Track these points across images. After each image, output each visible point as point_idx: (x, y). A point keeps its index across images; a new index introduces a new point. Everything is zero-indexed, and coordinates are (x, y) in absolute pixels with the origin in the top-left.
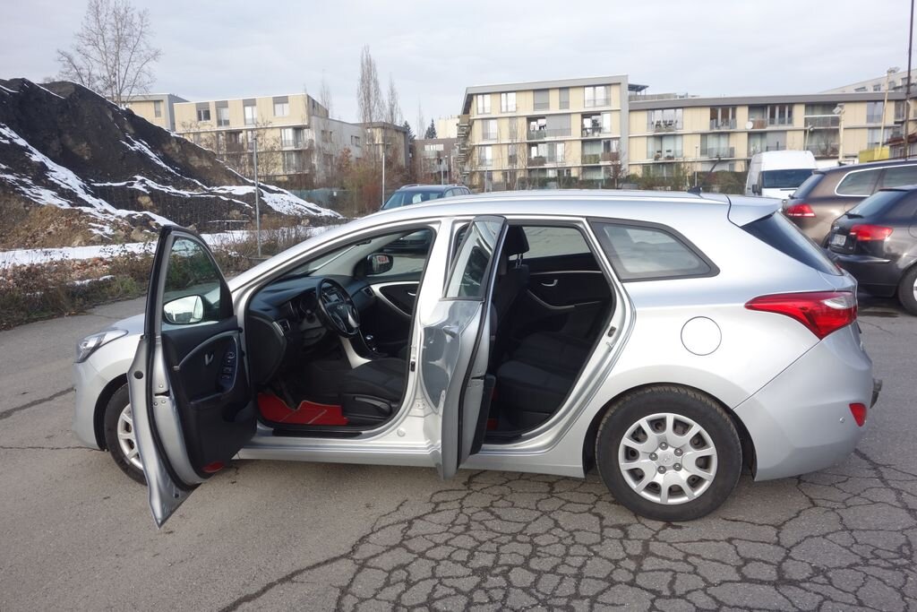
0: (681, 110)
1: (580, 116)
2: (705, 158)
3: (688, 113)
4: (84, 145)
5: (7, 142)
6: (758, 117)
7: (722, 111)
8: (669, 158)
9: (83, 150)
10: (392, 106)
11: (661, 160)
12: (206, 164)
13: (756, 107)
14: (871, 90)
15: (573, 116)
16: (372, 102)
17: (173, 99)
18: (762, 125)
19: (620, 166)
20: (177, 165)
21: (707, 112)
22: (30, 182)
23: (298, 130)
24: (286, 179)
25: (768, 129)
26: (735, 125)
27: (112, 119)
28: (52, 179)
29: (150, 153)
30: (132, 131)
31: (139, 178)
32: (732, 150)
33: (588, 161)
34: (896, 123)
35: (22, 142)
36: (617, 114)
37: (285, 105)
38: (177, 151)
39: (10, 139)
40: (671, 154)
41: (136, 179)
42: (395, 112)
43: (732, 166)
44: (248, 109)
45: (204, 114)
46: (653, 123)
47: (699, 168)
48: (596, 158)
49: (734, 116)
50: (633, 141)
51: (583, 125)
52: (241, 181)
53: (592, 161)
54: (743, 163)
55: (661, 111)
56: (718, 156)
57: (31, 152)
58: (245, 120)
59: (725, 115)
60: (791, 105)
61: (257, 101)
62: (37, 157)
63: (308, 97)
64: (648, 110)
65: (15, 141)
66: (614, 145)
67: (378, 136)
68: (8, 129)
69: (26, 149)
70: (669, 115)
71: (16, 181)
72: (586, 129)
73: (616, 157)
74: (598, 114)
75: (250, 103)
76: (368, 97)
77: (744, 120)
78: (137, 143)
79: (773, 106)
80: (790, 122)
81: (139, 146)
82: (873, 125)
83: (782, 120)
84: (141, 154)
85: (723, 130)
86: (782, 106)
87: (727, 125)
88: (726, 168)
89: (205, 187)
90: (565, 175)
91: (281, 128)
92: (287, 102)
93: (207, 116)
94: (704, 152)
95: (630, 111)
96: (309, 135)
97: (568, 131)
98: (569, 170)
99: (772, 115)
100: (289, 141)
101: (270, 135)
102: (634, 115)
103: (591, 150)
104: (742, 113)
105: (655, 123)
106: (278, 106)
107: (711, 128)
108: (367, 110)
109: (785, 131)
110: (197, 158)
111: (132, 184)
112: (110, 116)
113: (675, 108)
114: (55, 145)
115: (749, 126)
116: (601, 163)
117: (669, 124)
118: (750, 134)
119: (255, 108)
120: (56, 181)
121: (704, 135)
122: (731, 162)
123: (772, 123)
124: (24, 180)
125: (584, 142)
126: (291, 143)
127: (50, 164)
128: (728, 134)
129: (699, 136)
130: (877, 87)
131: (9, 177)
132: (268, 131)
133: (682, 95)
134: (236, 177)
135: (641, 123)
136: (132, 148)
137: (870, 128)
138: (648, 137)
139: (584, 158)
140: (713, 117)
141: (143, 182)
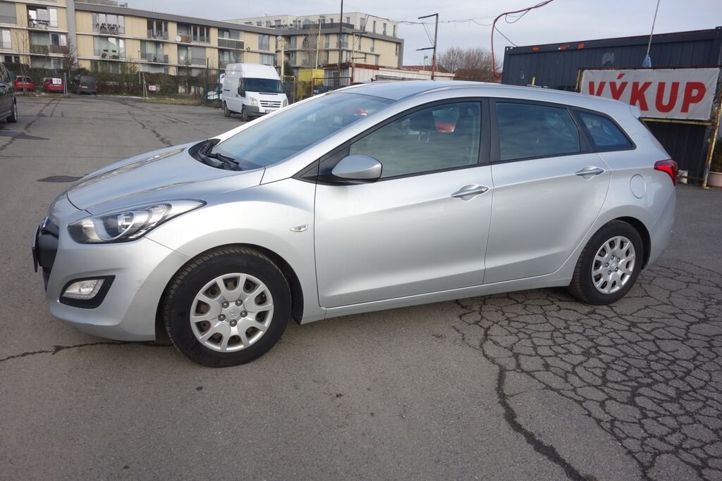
0: (122, 17)
1: (25, 7)
2: (145, 61)
3: (128, 20)
6: (184, 33)
7: (157, 23)
8: (114, 57)
11: (107, 58)
13: (183, 25)
14: (255, 25)
15: (17, 5)
18: (188, 40)
19: (73, 59)
21: (144, 23)
25: (192, 43)
26: (167, 37)
32: (166, 57)
33: (36, 50)
34: (276, 52)
36: (63, 11)
40: (116, 54)
43: (167, 70)
46: (98, 25)
47: (141, 69)
48: (45, 49)
49: (166, 30)
50: (80, 37)
51: (29, 16)
53: (41, 51)
54: (175, 68)
55: (104, 15)
56: (155, 60)
59: (159, 28)
60: (208, 28)
64: (92, 12)
66: (63, 39)
70: (112, 20)
72: (32, 20)
73: (66, 50)
74: (44, 7)
77: (174, 34)
79: (195, 26)
80: (208, 41)
82: (262, 51)
83: (202, 38)
85: (158, 39)
86: (202, 27)
87: (161, 36)
88: (162, 71)
90: (13, 61)
94: (144, 56)
95: (76, 10)
97: (14, 20)
98: (17, 57)
99: (195, 33)
102: (79, 15)
103: (37, 41)
104: (172, 28)
105: (100, 25)
107: (149, 36)
109: (205, 47)
113: (117, 15)
115: (179, 39)
116: (51, 55)
117: (113, 28)
118: (180, 46)
121: (143, 41)
122: (166, 67)
123: (195, 39)
125: (31, 32)
128: (163, 43)
129: (139, 42)
130: (259, 24)
133: (122, 4)
135: (86, 22)
137: (261, 53)
138: (94, 36)
139: (32, 47)
140: (150, 27)
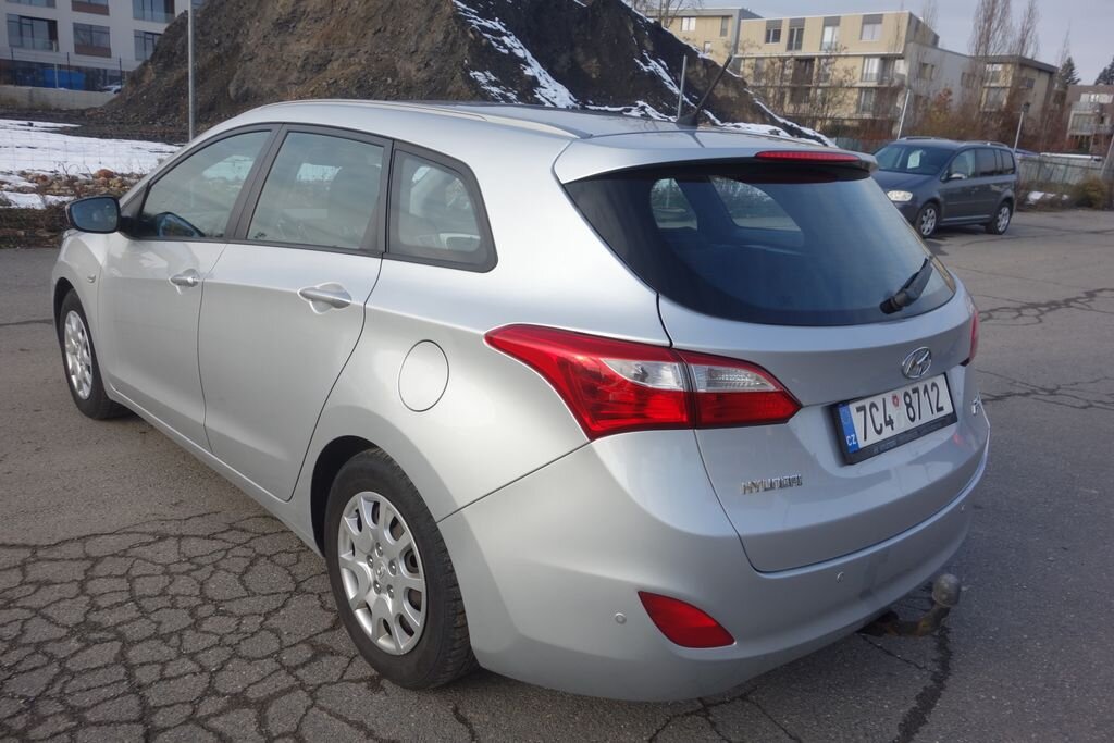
4: (595, 61)
5: (506, 51)
9: (592, 67)
10: (1025, 32)
12: (732, 94)
16: (995, 25)
17: (745, 14)
20: (697, 92)
22: (514, 97)
23: (887, 60)
24: (856, 124)
27: (632, 32)
28: (538, 96)
29: (665, 76)
30: (650, 48)
31: (641, 103)
35: (520, 53)
37: (878, 27)
38: (701, 75)
39: (510, 49)
41: (636, 105)
42: (1028, 41)
44: (829, 30)
45: (773, 34)
52: (768, 119)
57: (529, 65)
58: (822, 43)
61: (842, 20)
62: (534, 69)
63: (911, 15)
65: (515, 51)
67: (1003, 76)
68: (513, 37)
69: (524, 61)
71: (501, 95)
75: (832, 22)
76: (989, 19)
78: (653, 62)
81: (656, 67)
84: (654, 76)
89: (718, 122)
91: (865, 56)
92: (881, 22)
93: (777, 37)
96: (902, 68)
100: (871, 74)
101: (840, 64)
106: (868, 28)
108: (985, 38)
110: (722, 86)
111: (629, 110)
112: (631, 29)
114: (564, 59)
119: (837, 29)
120: (542, 99)
124: (509, 94)
126: (874, 78)
127: (544, 78)
131: (495, 90)
132: (839, 59)
134: (763, 113)
136: (646, 69)
141: (643, 108)
